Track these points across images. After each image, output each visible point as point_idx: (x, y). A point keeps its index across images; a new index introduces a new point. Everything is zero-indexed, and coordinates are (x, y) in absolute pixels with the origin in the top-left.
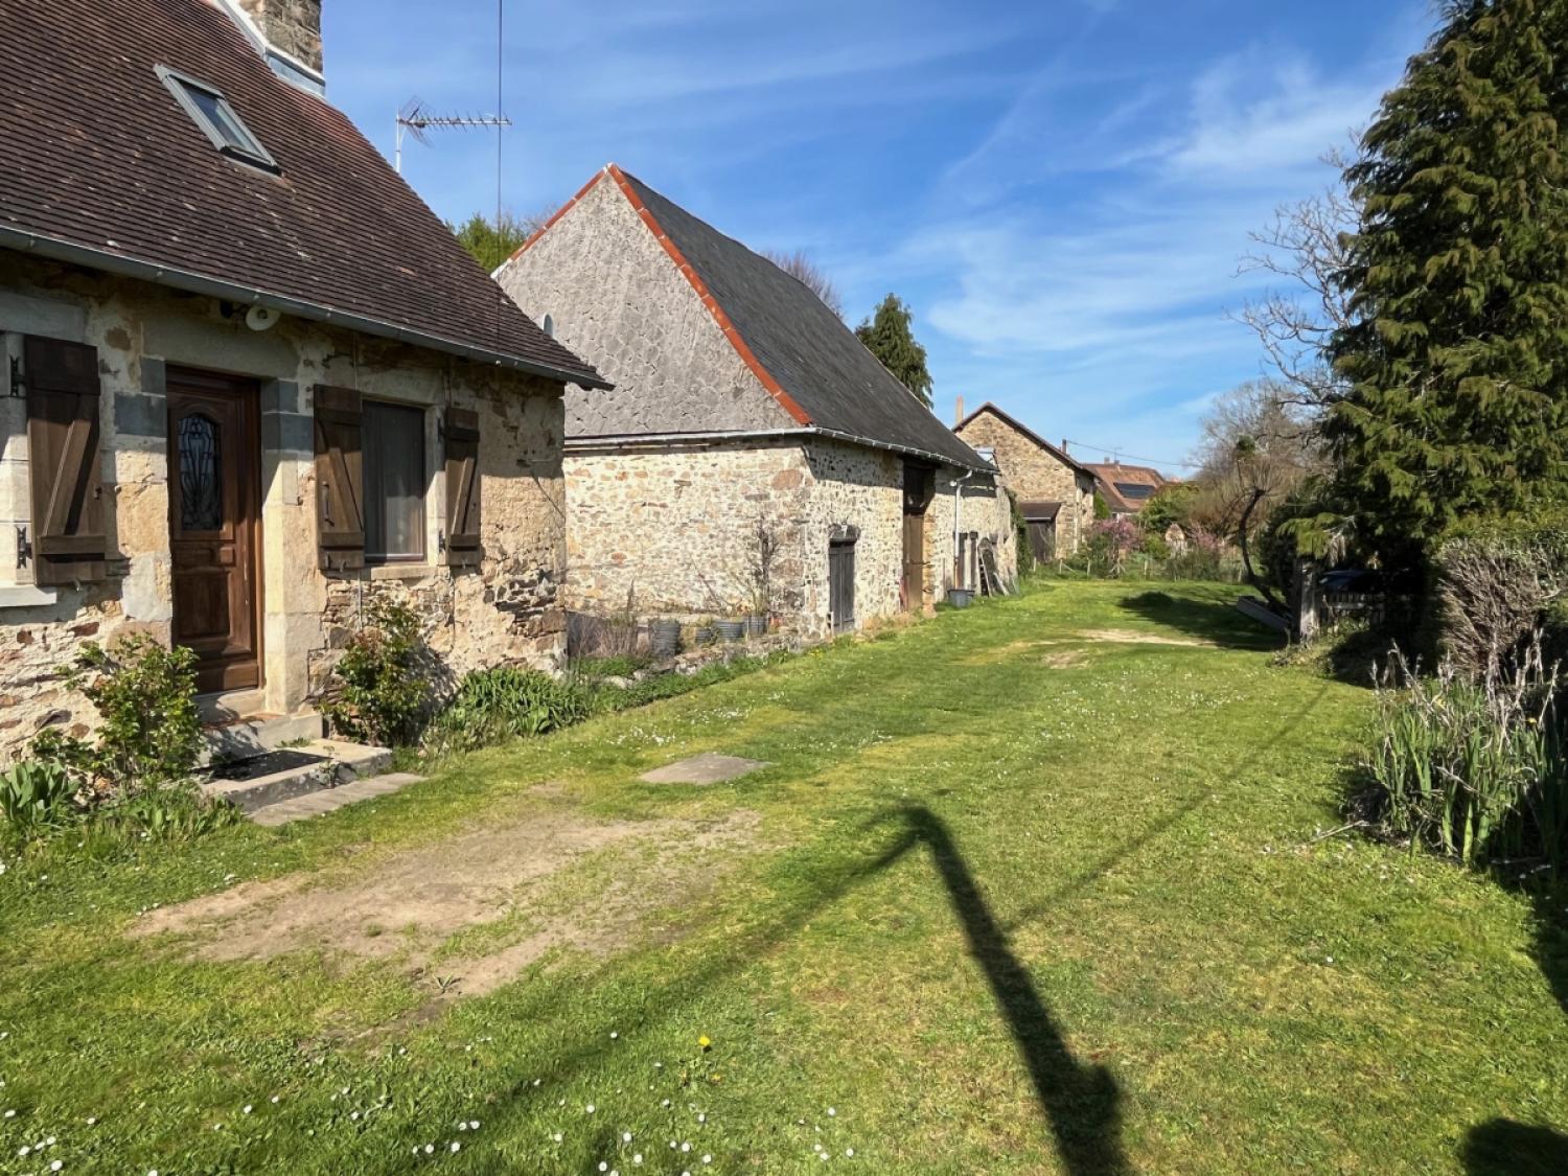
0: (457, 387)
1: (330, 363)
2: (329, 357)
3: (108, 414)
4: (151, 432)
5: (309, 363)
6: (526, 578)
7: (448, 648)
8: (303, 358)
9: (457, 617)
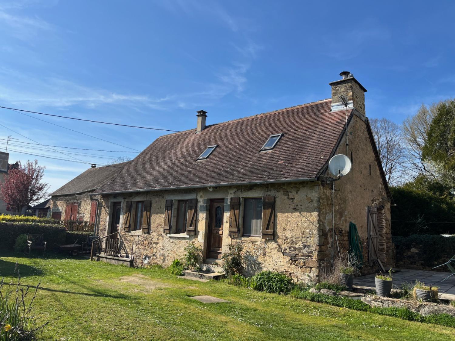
0: (270, 191)
1: (236, 193)
2: (236, 191)
3: (199, 209)
4: (204, 211)
5: (231, 194)
6: (297, 246)
7: (263, 262)
8: (230, 193)
9: (267, 254)
